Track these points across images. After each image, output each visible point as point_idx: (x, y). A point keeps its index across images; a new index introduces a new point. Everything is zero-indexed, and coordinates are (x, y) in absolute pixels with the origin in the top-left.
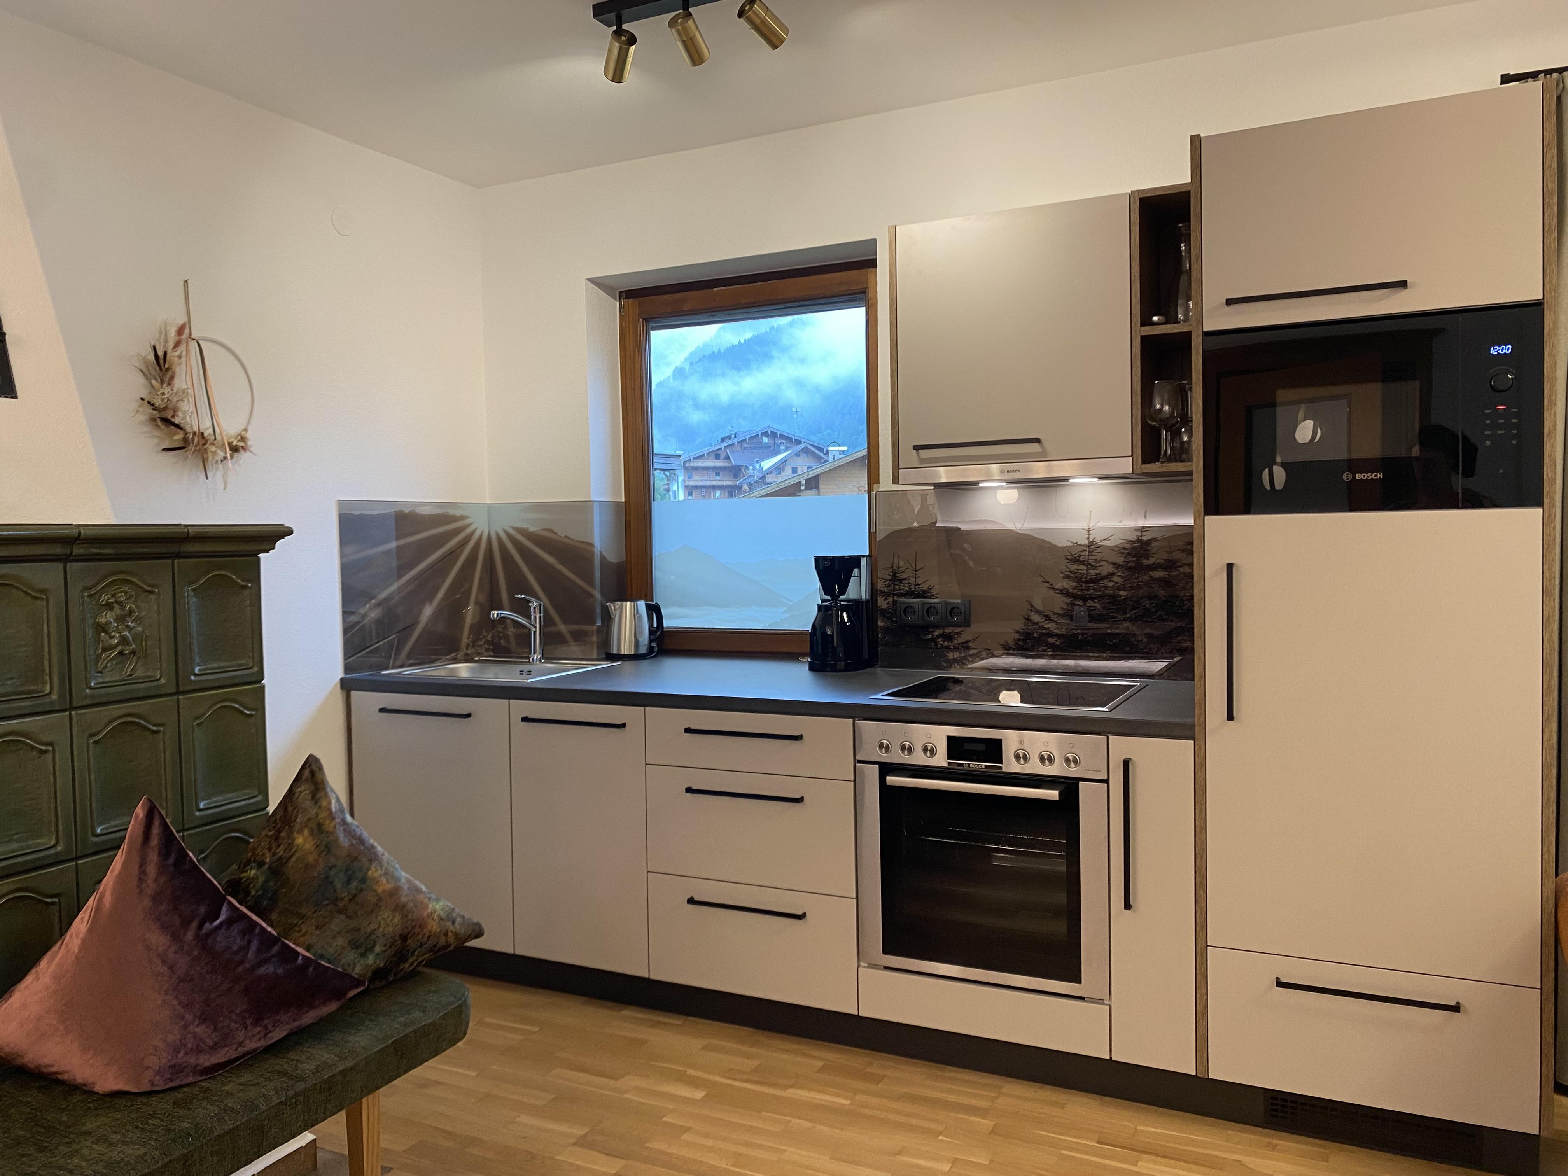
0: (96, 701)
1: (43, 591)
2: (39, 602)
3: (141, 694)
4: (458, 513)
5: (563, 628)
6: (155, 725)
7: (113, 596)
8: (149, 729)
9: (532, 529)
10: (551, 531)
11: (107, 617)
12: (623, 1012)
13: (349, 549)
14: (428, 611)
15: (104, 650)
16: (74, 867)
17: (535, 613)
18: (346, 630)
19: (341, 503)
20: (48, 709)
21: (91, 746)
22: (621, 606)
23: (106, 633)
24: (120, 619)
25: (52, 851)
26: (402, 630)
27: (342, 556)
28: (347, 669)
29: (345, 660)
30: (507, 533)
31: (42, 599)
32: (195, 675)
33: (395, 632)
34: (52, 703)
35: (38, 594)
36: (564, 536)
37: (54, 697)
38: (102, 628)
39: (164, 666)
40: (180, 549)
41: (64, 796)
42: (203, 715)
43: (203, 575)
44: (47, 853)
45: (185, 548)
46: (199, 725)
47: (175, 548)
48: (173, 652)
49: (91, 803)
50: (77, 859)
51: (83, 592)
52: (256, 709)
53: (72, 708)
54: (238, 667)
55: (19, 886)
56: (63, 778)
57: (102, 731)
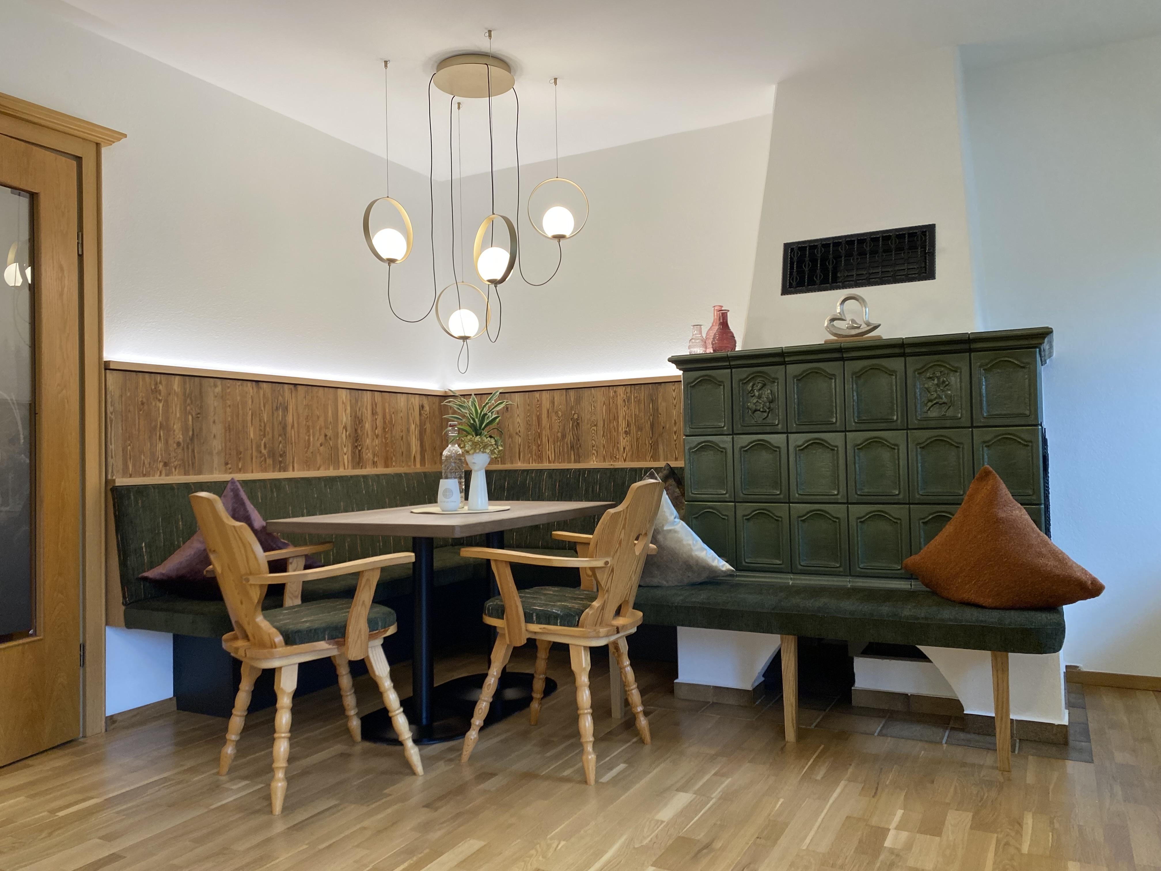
0: (921, 427)
1: (894, 371)
2: (892, 377)
3: (948, 426)
6: (957, 443)
7: (934, 373)
8: (953, 445)
11: (931, 384)
15: (929, 401)
16: (908, 508)
20: (895, 428)
21: (919, 450)
23: (929, 392)
24: (938, 385)
25: (896, 497)
31: (893, 375)
32: (984, 417)
34: (897, 426)
35: (892, 373)
37: (899, 421)
38: (928, 390)
39: (964, 411)
40: (970, 346)
41: (903, 472)
42: (990, 441)
43: (992, 361)
44: (894, 497)
45: (974, 346)
46: (987, 446)
47: (966, 346)
48: (969, 404)
49: (917, 477)
50: (909, 504)
51: (915, 371)
52: (1031, 442)
53: (907, 429)
54: (1018, 415)
55: (879, 509)
56: (903, 463)
57: (924, 442)
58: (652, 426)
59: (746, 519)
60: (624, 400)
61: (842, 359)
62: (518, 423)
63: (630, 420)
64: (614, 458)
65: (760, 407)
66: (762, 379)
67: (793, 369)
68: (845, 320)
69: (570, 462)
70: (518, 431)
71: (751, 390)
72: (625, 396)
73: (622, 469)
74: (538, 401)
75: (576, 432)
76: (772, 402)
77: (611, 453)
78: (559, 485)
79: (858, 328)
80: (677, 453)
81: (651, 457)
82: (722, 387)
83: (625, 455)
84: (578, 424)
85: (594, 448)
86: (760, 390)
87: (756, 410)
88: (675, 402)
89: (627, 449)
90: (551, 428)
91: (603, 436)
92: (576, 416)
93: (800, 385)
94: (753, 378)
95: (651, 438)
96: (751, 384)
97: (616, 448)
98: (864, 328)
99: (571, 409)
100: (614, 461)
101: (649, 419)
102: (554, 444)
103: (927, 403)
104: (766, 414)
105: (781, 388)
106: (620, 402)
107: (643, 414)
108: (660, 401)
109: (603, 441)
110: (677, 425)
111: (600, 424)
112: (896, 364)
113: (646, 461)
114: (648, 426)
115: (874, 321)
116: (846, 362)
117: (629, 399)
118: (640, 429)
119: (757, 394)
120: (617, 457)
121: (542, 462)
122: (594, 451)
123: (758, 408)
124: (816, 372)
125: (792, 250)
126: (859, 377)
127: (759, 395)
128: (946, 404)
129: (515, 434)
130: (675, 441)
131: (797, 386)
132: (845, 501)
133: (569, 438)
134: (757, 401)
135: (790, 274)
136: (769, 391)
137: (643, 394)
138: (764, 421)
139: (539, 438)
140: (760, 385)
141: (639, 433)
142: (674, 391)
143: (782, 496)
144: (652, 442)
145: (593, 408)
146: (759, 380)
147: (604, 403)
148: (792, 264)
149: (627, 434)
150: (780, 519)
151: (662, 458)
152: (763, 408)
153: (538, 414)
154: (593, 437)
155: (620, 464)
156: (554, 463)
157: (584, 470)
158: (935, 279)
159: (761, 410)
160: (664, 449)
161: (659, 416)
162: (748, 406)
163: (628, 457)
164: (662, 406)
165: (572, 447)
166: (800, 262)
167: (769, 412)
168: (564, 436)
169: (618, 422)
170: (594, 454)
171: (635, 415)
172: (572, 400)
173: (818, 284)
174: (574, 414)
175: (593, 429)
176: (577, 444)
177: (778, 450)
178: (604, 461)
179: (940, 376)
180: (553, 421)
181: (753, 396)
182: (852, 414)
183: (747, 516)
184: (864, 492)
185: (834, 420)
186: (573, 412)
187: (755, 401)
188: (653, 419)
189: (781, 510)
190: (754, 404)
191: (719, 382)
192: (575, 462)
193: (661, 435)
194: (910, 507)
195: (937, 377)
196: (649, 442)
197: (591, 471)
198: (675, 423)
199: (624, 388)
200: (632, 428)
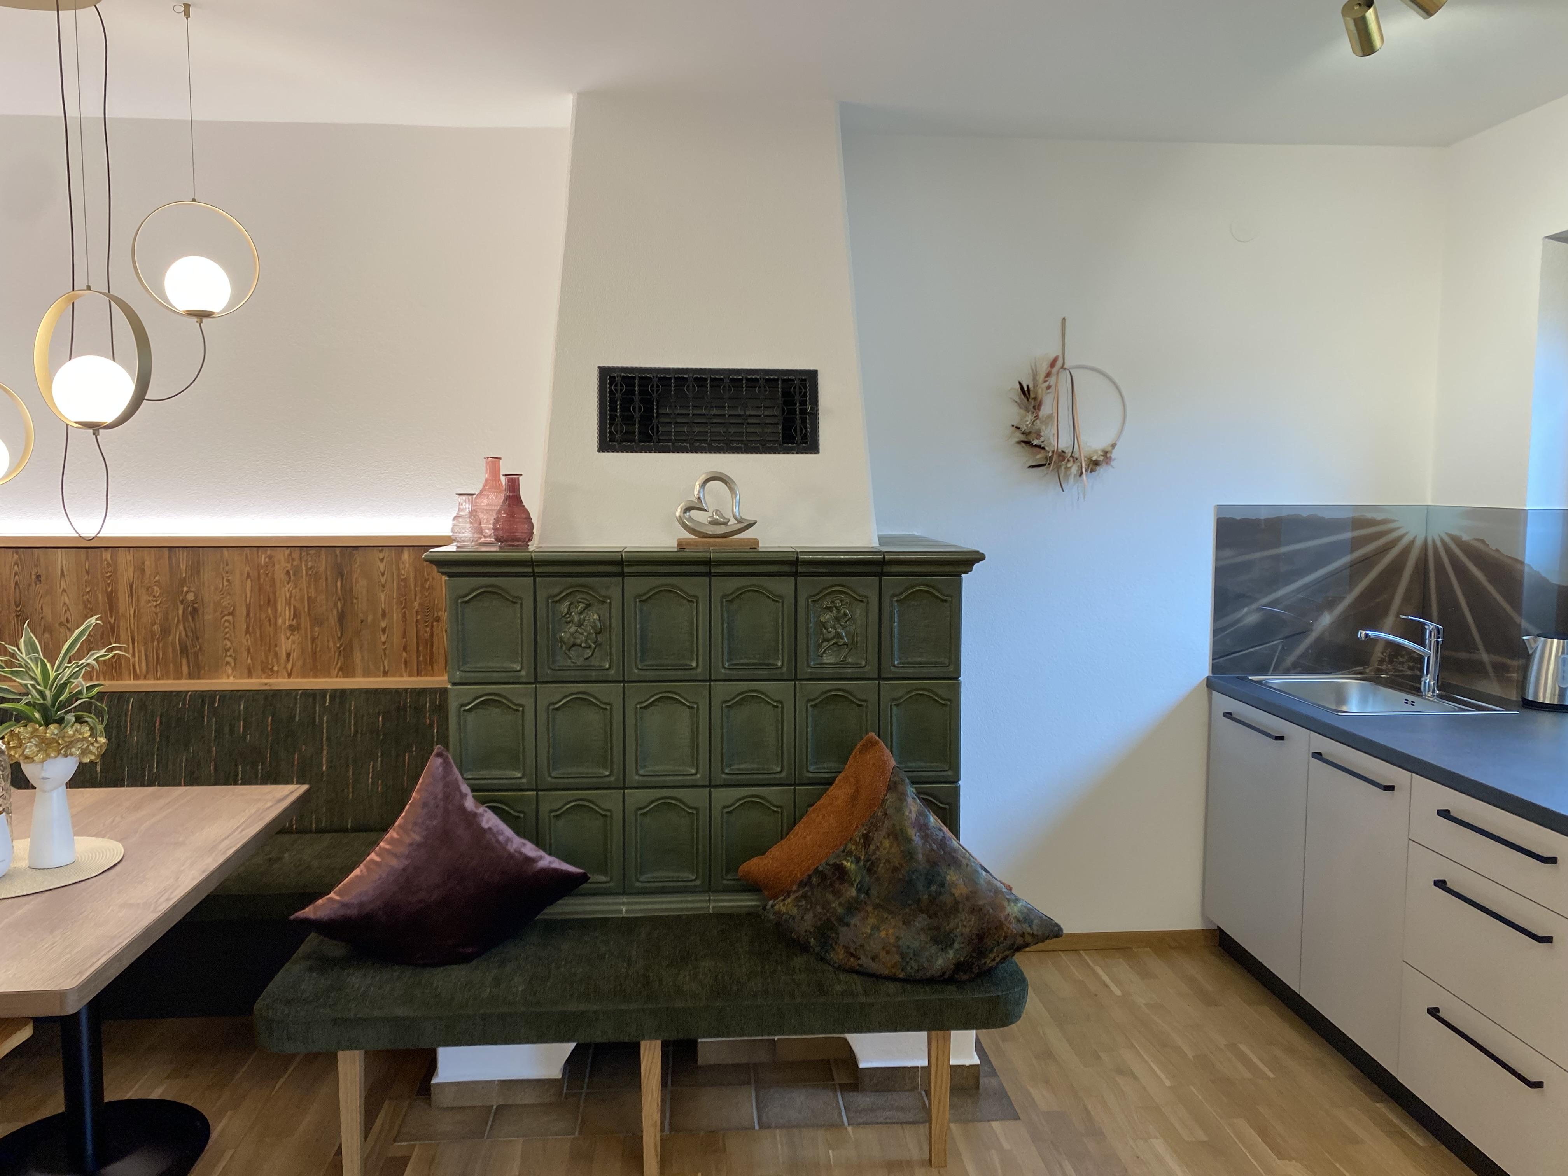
0: (813, 677)
1: (780, 597)
2: (777, 604)
3: (849, 676)
4: (1379, 516)
5: (1485, 657)
6: (859, 700)
7: (832, 602)
8: (854, 702)
9: (1466, 538)
10: (1483, 541)
11: (828, 617)
12: (1378, 1105)
13: (1228, 553)
14: (1326, 620)
15: (825, 640)
16: (792, 791)
17: (1430, 637)
18: (1216, 632)
19: (1219, 508)
20: (779, 677)
21: (810, 709)
22: (1545, 644)
23: (826, 628)
24: (837, 619)
25: (777, 776)
26: (1290, 636)
27: (1217, 559)
28: (1215, 668)
29: (1213, 660)
30: (1442, 541)
31: (778, 602)
32: (894, 666)
33: (1280, 637)
34: (782, 674)
35: (777, 599)
36: (1494, 549)
37: (785, 669)
38: (824, 625)
39: (870, 657)
40: (882, 570)
41: (788, 739)
42: (901, 698)
43: (907, 589)
44: (774, 776)
45: (886, 569)
46: (897, 705)
47: (878, 569)
48: (877, 649)
49: (807, 747)
50: (795, 784)
51: (808, 599)
52: (950, 700)
53: (796, 679)
54: (936, 665)
55: (754, 793)
56: (788, 727)
57: (817, 698)
58: (341, 618)
59: (554, 816)
60: (288, 573)
61: (709, 575)
62: (65, 604)
63: (298, 605)
64: (268, 671)
65: (580, 639)
66: (584, 596)
67: (635, 586)
68: (705, 510)
69: (179, 676)
70: (64, 619)
71: (568, 613)
72: (289, 566)
73: (288, 693)
74: (109, 565)
75: (193, 626)
76: (599, 633)
77: (262, 662)
78: (161, 724)
79: (725, 524)
80: (386, 663)
81: (340, 669)
82: (518, 606)
83: (289, 667)
84: (195, 610)
85: (229, 654)
86: (581, 613)
87: (574, 645)
88: (383, 580)
89: (294, 655)
90: (137, 615)
91: (247, 632)
92: (190, 597)
93: (645, 608)
94: (570, 594)
95: (340, 639)
96: (567, 604)
97: (272, 653)
98: (733, 524)
99: (183, 582)
100: (269, 677)
101: (336, 605)
102: (146, 644)
103: (822, 642)
104: (589, 652)
105: (616, 611)
106: (280, 575)
107: (324, 597)
108: (355, 576)
109: (247, 641)
110: (388, 616)
111: (242, 611)
112: (784, 586)
113: (329, 676)
114: (333, 619)
115: (749, 517)
116: (713, 578)
117: (297, 570)
118: (317, 621)
119: (576, 619)
120: (275, 669)
121: (119, 677)
122: (228, 659)
123: (578, 641)
124: (669, 591)
125: (613, 379)
126: (730, 602)
127: (579, 621)
128: (847, 645)
129: (57, 625)
130: (384, 643)
131: (641, 611)
132: (707, 784)
133: (178, 634)
134: (577, 631)
135: (610, 419)
136: (596, 616)
137: (323, 564)
138: (587, 663)
139: (113, 632)
140: (582, 606)
141: (317, 629)
142: (382, 560)
143: (612, 779)
144: (341, 645)
145: (226, 583)
146: (579, 596)
147: (248, 576)
148: (613, 401)
149: (293, 631)
150: (608, 814)
151: (359, 670)
152: (586, 642)
153: (109, 589)
154: (227, 633)
155: (282, 683)
156: (145, 678)
157: (212, 694)
158: (818, 453)
159: (583, 645)
160: (363, 657)
161: (355, 601)
162: (561, 637)
163: (295, 669)
164: (361, 586)
165: (184, 650)
166: (627, 401)
167: (595, 649)
168: (166, 631)
169: (276, 610)
170: (228, 663)
171: (309, 598)
172: (183, 567)
173: (655, 441)
174: (187, 592)
175: (226, 621)
176: (194, 646)
177: (608, 707)
178: (250, 675)
179: (840, 607)
180: (142, 603)
181: (568, 623)
182: (720, 657)
183: (556, 811)
184: (732, 770)
185: (694, 664)
186: (185, 589)
187: (573, 629)
188: (344, 606)
189: (610, 801)
190: (572, 635)
191: (514, 597)
192: (190, 676)
193: (358, 632)
194: (795, 790)
195: (836, 607)
196: (335, 644)
197: (225, 696)
198: (384, 615)
199: (287, 552)
200: (303, 620)
